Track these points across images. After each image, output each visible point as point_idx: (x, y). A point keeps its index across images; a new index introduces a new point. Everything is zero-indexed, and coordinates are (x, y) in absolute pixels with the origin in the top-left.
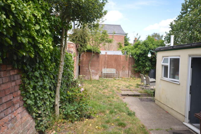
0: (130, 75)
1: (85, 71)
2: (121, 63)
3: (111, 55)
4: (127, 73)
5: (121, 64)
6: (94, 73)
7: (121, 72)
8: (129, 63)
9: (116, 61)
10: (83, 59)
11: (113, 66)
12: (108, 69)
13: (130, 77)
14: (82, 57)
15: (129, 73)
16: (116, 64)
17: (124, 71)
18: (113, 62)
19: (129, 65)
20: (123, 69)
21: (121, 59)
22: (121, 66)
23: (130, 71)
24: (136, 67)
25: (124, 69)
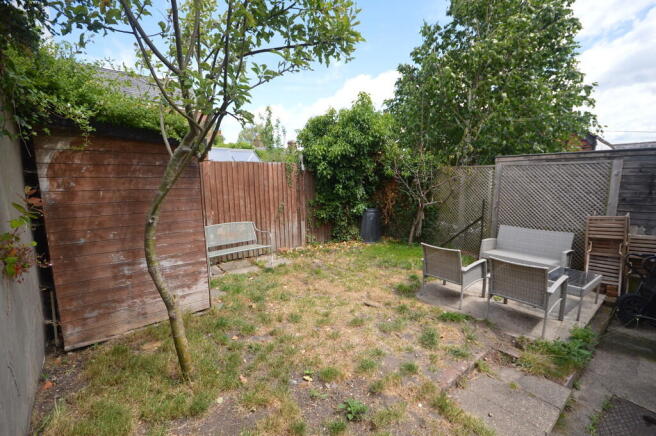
0: (304, 237)
1: (101, 275)
2: (271, 192)
3: (227, 164)
4: (295, 231)
5: (271, 198)
6: (177, 277)
7: (273, 230)
8: (298, 191)
9: (252, 188)
10: (70, 193)
11: (243, 209)
12: (223, 225)
13: (303, 243)
14: (52, 178)
15: (300, 228)
16: (253, 199)
17: (282, 227)
18: (241, 194)
19: (298, 199)
20: (278, 217)
21: (271, 180)
22: (272, 208)
23: (303, 223)
24: (321, 206)
25: (281, 219)
